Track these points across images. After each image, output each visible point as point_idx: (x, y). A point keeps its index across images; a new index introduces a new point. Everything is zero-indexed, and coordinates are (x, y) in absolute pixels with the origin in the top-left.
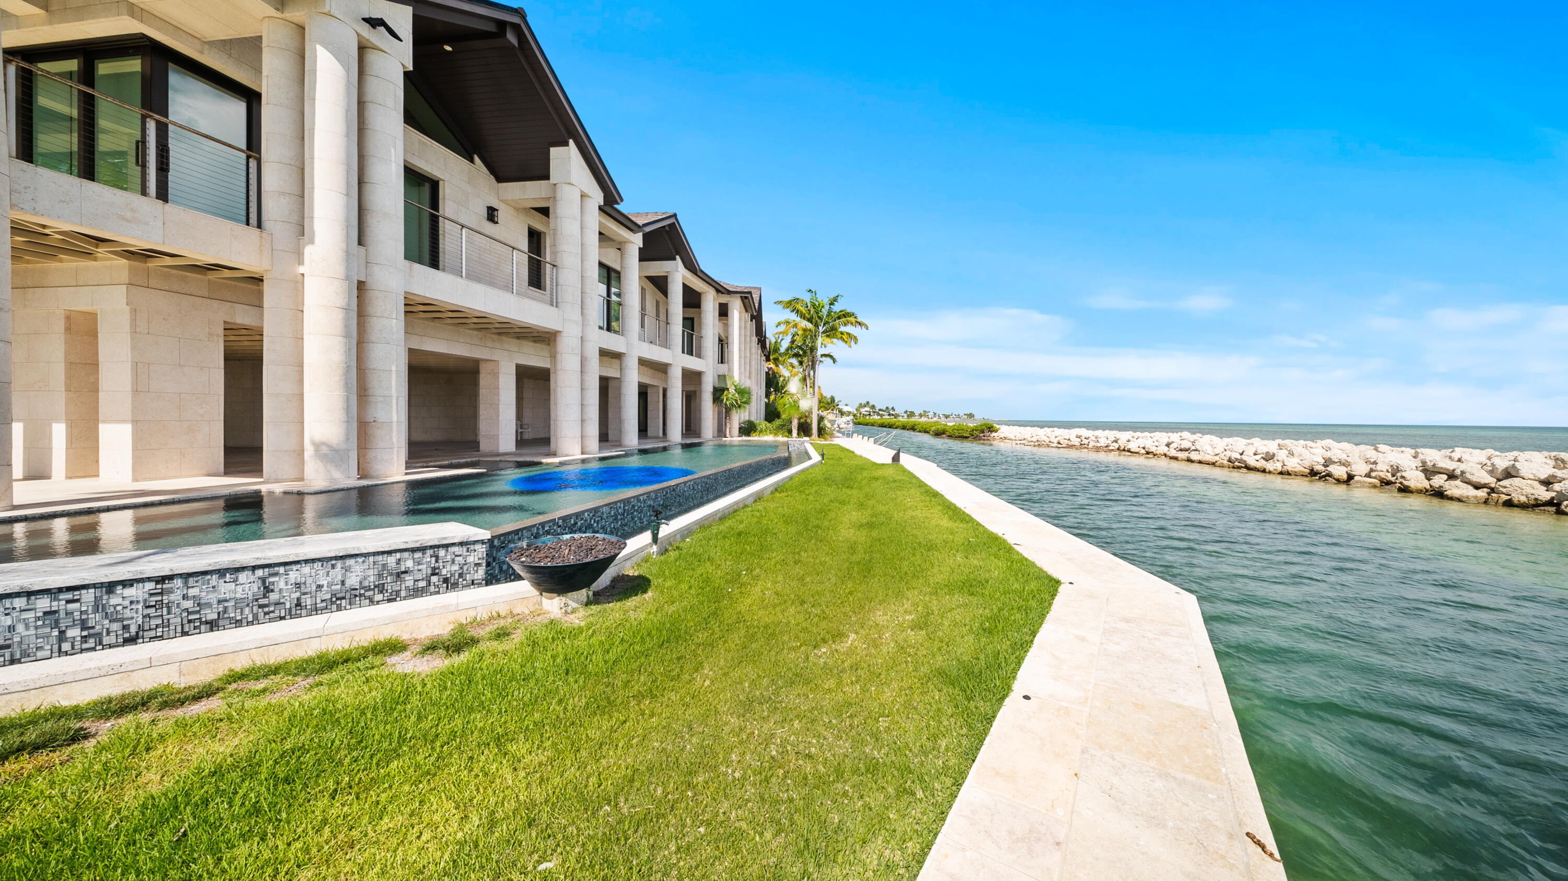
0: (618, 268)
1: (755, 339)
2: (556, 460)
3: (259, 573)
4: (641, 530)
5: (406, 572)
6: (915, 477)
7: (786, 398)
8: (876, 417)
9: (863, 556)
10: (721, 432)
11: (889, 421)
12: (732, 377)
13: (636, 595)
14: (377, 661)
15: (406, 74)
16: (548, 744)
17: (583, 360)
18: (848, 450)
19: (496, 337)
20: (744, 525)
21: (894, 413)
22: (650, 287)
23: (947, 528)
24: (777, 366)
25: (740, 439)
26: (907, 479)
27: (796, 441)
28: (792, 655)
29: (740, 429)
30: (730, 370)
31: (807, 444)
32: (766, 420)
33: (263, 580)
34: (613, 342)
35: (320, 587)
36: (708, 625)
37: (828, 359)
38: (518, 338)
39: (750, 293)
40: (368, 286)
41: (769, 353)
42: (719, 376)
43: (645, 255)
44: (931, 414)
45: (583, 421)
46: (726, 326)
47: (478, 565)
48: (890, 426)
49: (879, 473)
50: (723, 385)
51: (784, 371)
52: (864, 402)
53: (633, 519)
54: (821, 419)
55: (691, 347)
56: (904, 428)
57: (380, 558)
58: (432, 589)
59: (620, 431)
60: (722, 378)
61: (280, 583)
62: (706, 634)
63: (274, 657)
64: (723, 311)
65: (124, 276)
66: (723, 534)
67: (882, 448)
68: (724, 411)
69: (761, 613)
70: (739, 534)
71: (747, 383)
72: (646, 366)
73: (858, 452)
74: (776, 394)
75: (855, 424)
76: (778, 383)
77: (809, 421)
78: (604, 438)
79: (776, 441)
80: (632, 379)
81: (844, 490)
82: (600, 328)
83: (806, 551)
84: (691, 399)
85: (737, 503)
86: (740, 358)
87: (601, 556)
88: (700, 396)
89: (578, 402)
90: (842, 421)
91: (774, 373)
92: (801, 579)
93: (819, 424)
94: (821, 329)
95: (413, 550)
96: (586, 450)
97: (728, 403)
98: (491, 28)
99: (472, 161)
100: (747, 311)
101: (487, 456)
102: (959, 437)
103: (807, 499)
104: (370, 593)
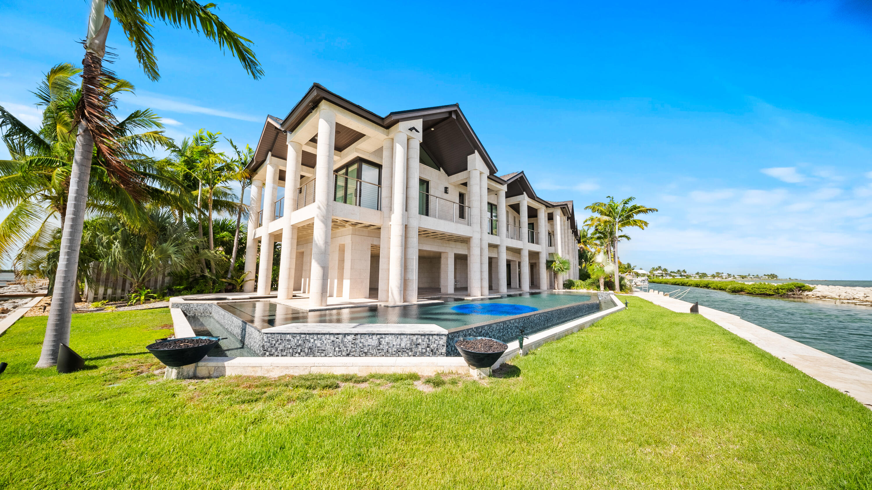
0: (496, 203)
1: (570, 231)
2: (470, 298)
3: (378, 336)
4: (512, 339)
5: (419, 344)
6: (717, 326)
7: (594, 266)
8: (668, 277)
9: (674, 383)
10: (552, 286)
11: (681, 281)
12: (557, 254)
13: (514, 377)
14: (411, 381)
15: (420, 144)
16: (476, 449)
17: (481, 249)
18: (647, 301)
19: (447, 242)
20: (573, 346)
21: (685, 274)
22: (511, 210)
23: (765, 375)
24: (586, 245)
25: (564, 290)
26: (709, 327)
27: (603, 293)
28: (621, 446)
29: (564, 284)
30: (556, 250)
31: (613, 295)
32: (580, 279)
33: (379, 339)
34: (495, 240)
35: (394, 345)
36: (557, 406)
37: (624, 238)
38: (455, 241)
39: (566, 205)
40: (408, 226)
41: (580, 238)
42: (549, 254)
43: (508, 195)
44: (725, 275)
45: (481, 279)
46: (552, 226)
47: (443, 345)
48: (683, 285)
49: (679, 320)
50: (552, 259)
51: (591, 249)
52: (656, 266)
53: (508, 332)
54: (621, 279)
55: (533, 239)
56: (697, 286)
57: (411, 336)
58: (427, 353)
59: (498, 285)
60: (551, 254)
61: (383, 342)
62: (556, 412)
63: (382, 371)
64: (551, 217)
65: (351, 232)
66: (560, 349)
67: (677, 300)
68: (554, 275)
69: (593, 407)
70: (572, 351)
71: (567, 257)
72: (510, 251)
73: (655, 303)
74: (586, 263)
75: (650, 282)
76: (587, 256)
77: (612, 280)
78: (490, 288)
79: (588, 293)
80: (503, 257)
81: (648, 330)
82: (489, 233)
83: (622, 371)
84: (534, 267)
85: (567, 330)
86: (562, 242)
87: (496, 351)
88: (539, 266)
89: (479, 270)
90: (638, 280)
91: (584, 250)
92: (621, 391)
93: (620, 282)
94: (617, 220)
95: (422, 335)
96: (483, 294)
97: (556, 269)
98: (447, 115)
99: (440, 170)
100: (564, 215)
101: (444, 295)
102: (760, 294)
103: (618, 334)
104: (408, 351)
